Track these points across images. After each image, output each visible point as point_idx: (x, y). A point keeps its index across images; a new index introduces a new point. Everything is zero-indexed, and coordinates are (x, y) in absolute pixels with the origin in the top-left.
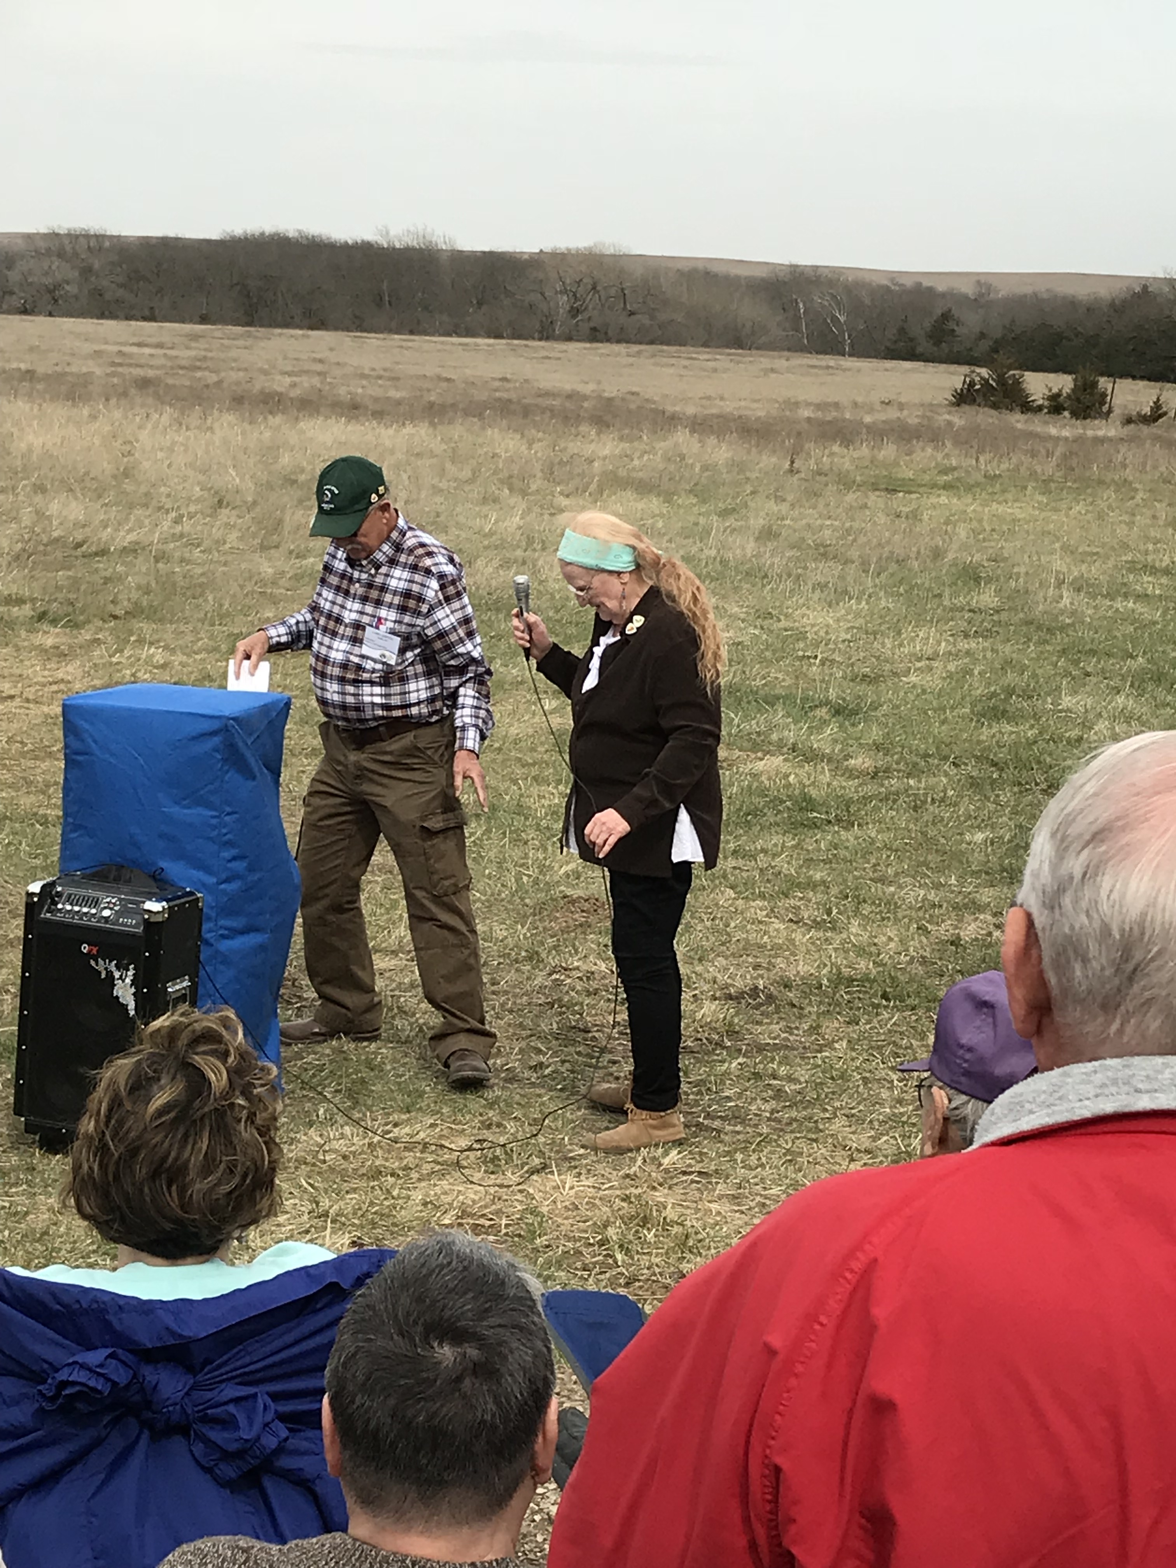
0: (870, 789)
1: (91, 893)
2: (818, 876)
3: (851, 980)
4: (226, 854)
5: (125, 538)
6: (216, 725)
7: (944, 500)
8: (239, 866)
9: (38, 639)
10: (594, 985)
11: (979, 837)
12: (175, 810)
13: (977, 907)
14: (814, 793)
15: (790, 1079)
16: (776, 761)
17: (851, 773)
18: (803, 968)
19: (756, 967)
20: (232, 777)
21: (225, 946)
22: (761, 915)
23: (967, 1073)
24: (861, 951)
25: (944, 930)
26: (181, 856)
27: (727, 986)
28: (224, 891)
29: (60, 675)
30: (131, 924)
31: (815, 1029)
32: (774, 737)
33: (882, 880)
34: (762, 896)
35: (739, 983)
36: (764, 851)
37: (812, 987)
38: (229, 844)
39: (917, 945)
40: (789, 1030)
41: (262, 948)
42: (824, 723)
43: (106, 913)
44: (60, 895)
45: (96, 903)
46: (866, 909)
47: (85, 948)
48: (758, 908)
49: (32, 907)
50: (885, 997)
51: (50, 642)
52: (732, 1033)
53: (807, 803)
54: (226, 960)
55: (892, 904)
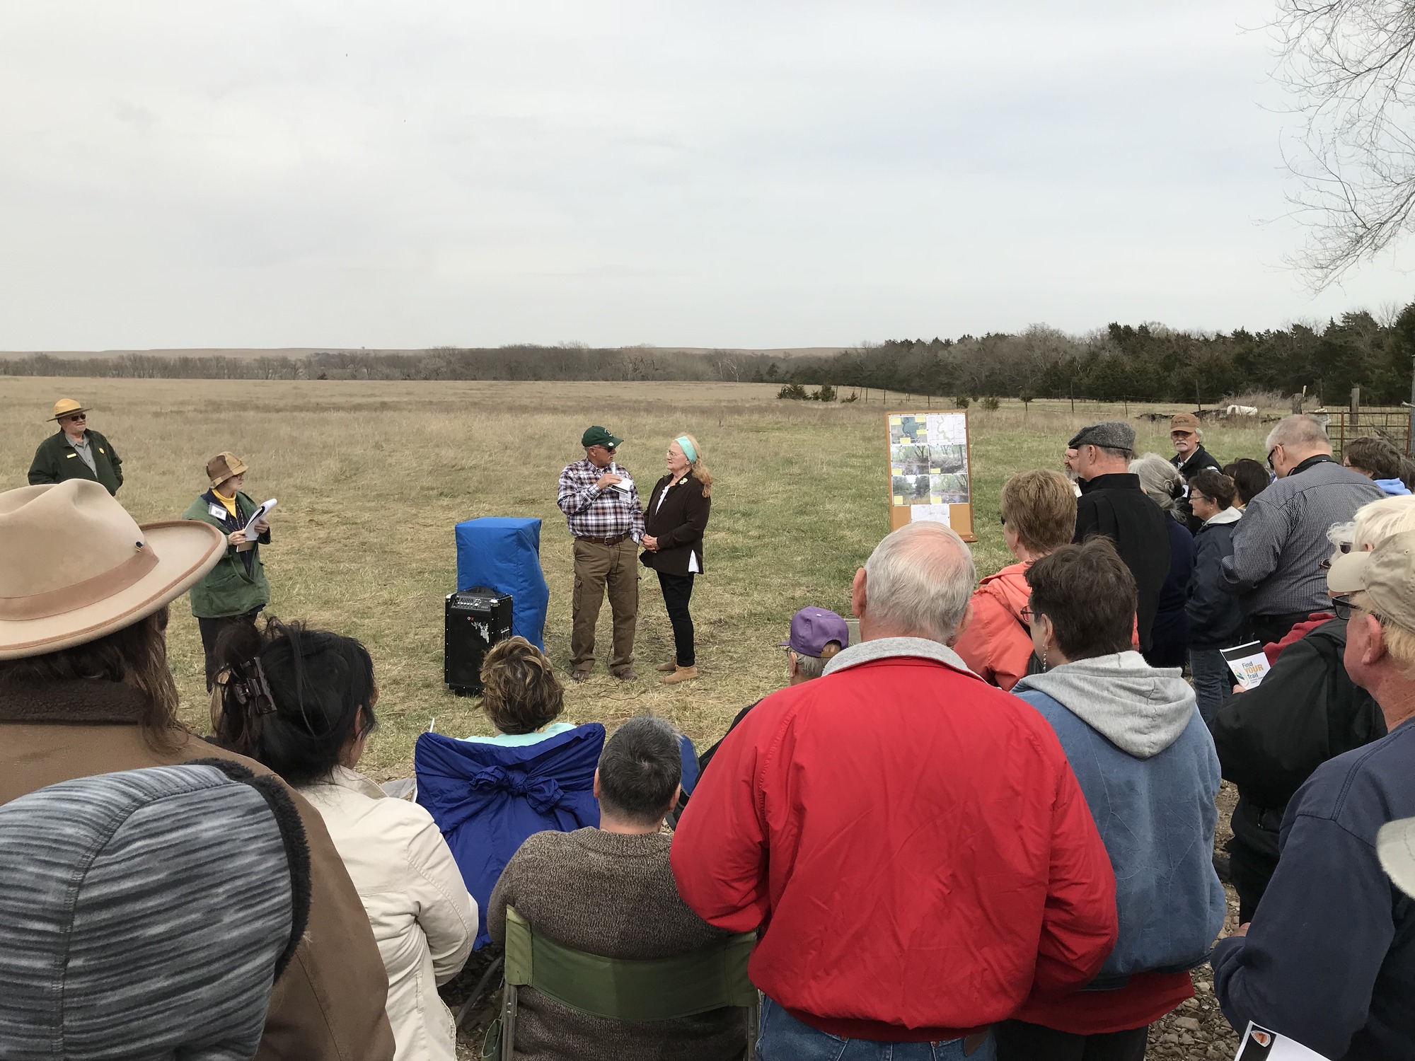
0: (756, 543)
1: (471, 598)
2: (741, 576)
3: (755, 614)
4: (520, 580)
5: (472, 463)
6: (515, 531)
7: (777, 434)
8: (525, 584)
9: (440, 503)
10: (660, 621)
11: (799, 558)
12: (499, 564)
13: (799, 585)
14: (737, 546)
15: (736, 652)
16: (723, 534)
17: (751, 538)
18: (737, 611)
19: (720, 611)
20: (521, 551)
21: (522, 614)
22: (721, 592)
23: (803, 646)
24: (759, 603)
25: (789, 594)
26: (502, 582)
27: (710, 619)
28: (520, 594)
29: (450, 516)
30: (486, 608)
31: (743, 633)
32: (721, 525)
33: (764, 577)
34: (721, 585)
35: (715, 618)
36: (720, 568)
37: (741, 618)
38: (521, 576)
39: (779, 600)
40: (734, 634)
41: (537, 614)
42: (739, 519)
43: (476, 605)
44: (458, 599)
45: (472, 601)
46: (759, 588)
47: (469, 618)
48: (719, 589)
49: (448, 604)
50: (769, 619)
51: (445, 503)
52: (712, 636)
53: (735, 549)
54: (523, 620)
55: (769, 586)
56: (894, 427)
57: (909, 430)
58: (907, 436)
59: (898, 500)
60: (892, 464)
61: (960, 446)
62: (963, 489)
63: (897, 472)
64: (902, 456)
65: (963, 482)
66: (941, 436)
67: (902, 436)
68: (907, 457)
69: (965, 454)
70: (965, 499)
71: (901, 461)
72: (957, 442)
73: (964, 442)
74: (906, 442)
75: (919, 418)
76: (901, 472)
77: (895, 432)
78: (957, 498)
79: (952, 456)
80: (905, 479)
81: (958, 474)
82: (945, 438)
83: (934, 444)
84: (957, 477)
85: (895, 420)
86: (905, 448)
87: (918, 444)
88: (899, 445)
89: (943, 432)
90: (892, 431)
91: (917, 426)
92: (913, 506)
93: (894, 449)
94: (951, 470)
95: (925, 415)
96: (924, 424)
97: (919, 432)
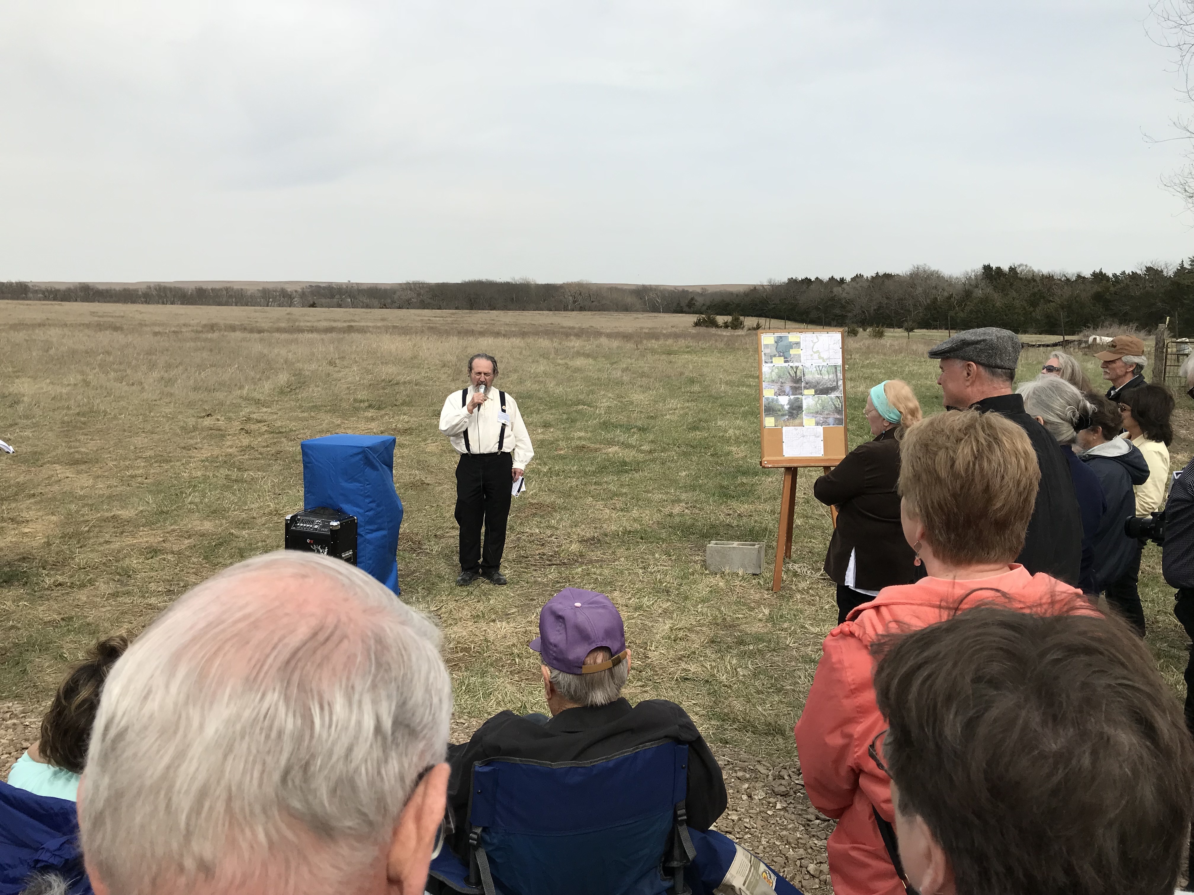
0: (647, 458)
1: (312, 519)
2: (624, 491)
3: (630, 532)
4: (367, 501)
6: (360, 450)
8: (373, 505)
10: (533, 538)
11: (684, 473)
12: (344, 484)
13: (679, 501)
14: (627, 460)
15: (600, 575)
16: (616, 448)
17: (642, 452)
18: (613, 528)
19: (595, 528)
20: (368, 470)
21: (368, 536)
22: (601, 507)
24: (635, 520)
25: (666, 510)
26: (349, 502)
27: (583, 536)
28: (368, 516)
30: (326, 531)
31: (613, 553)
32: (616, 439)
33: (648, 492)
34: (603, 499)
35: (588, 535)
36: (606, 482)
37: (615, 535)
38: (368, 496)
39: (657, 517)
40: (604, 554)
41: (385, 536)
42: (634, 433)
43: (316, 527)
44: (299, 520)
45: (313, 522)
46: (640, 503)
47: (308, 541)
48: (600, 505)
49: (288, 526)
50: (642, 538)
52: (581, 556)
53: (625, 463)
54: (369, 542)
55: (649, 501)
56: (767, 346)
57: (783, 349)
58: (780, 356)
59: (769, 422)
60: (764, 384)
61: (836, 367)
62: (838, 411)
63: (768, 393)
64: (774, 376)
65: (838, 403)
66: (816, 356)
67: (775, 356)
68: (780, 377)
69: (840, 376)
70: (839, 422)
71: (773, 381)
72: (832, 363)
73: (840, 362)
74: (779, 362)
75: (793, 337)
76: (773, 393)
77: (767, 351)
78: (831, 420)
79: (826, 377)
80: (777, 400)
81: (833, 395)
82: (820, 358)
83: (808, 364)
84: (832, 399)
85: (767, 339)
86: (778, 368)
87: (791, 364)
88: (772, 365)
89: (818, 352)
90: (765, 351)
91: (791, 346)
92: (784, 429)
93: (766, 368)
94: (826, 391)
95: (799, 335)
96: (798, 344)
97: (792, 352)
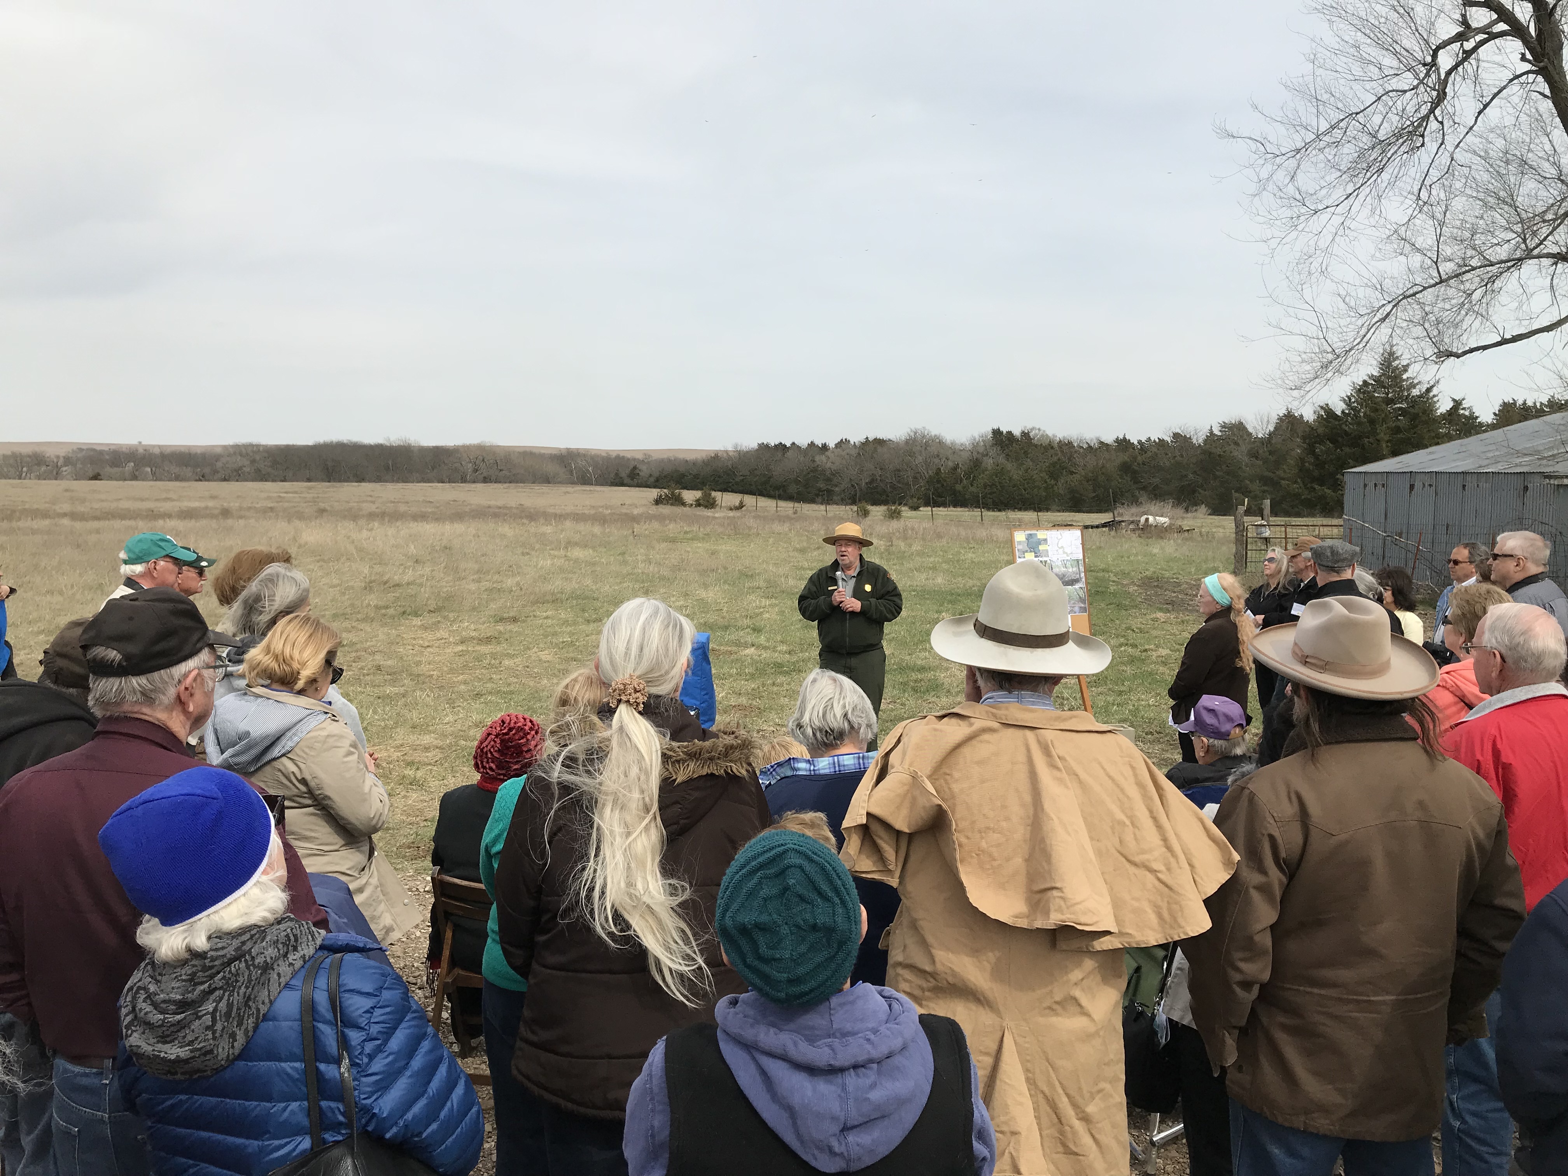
23: (1212, 733)
56: (1019, 542)
57: (1033, 546)
61: (1078, 561)
62: (1082, 600)
65: (1081, 593)
66: (1061, 551)
67: (1025, 551)
69: (1082, 568)
70: (1083, 610)
72: (1075, 557)
73: (1081, 557)
75: (1041, 534)
77: (1020, 547)
78: (1077, 609)
79: (1070, 570)
81: (1077, 586)
82: (1064, 553)
83: (1054, 559)
84: (1076, 589)
85: (1020, 536)
89: (1062, 547)
91: (1039, 542)
94: (1072, 582)
95: (1046, 532)
96: (1045, 540)
97: (1041, 548)
